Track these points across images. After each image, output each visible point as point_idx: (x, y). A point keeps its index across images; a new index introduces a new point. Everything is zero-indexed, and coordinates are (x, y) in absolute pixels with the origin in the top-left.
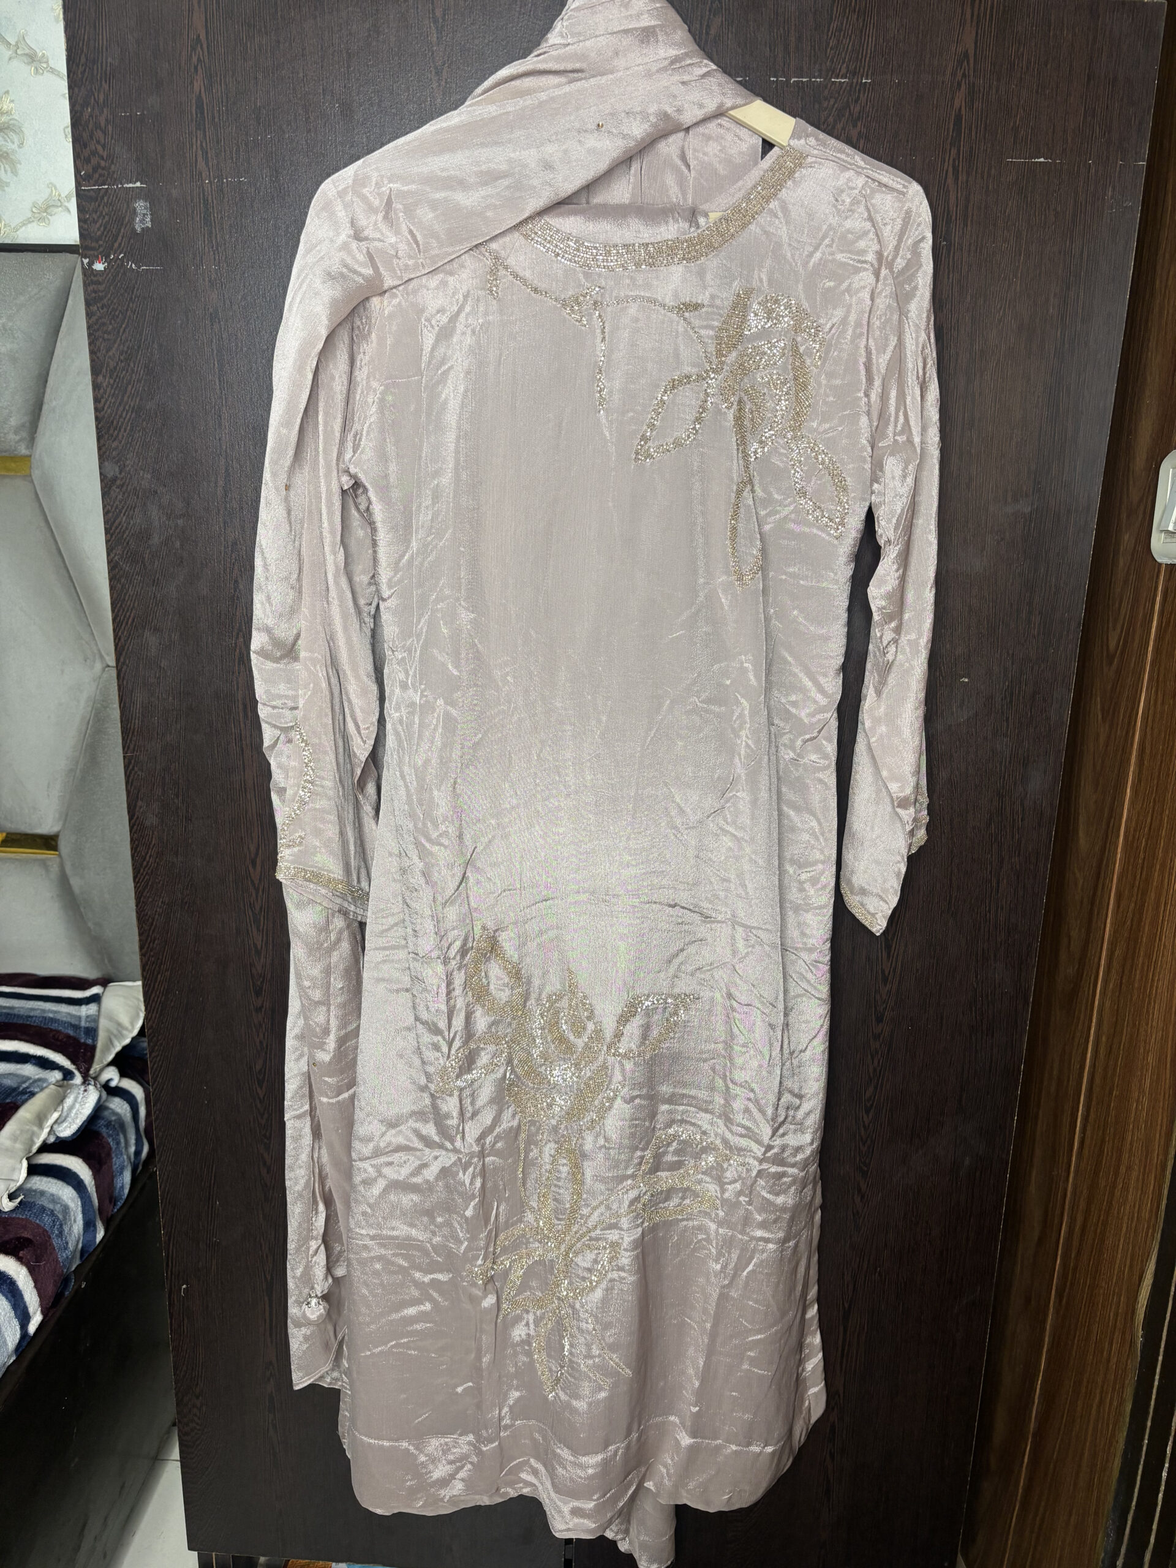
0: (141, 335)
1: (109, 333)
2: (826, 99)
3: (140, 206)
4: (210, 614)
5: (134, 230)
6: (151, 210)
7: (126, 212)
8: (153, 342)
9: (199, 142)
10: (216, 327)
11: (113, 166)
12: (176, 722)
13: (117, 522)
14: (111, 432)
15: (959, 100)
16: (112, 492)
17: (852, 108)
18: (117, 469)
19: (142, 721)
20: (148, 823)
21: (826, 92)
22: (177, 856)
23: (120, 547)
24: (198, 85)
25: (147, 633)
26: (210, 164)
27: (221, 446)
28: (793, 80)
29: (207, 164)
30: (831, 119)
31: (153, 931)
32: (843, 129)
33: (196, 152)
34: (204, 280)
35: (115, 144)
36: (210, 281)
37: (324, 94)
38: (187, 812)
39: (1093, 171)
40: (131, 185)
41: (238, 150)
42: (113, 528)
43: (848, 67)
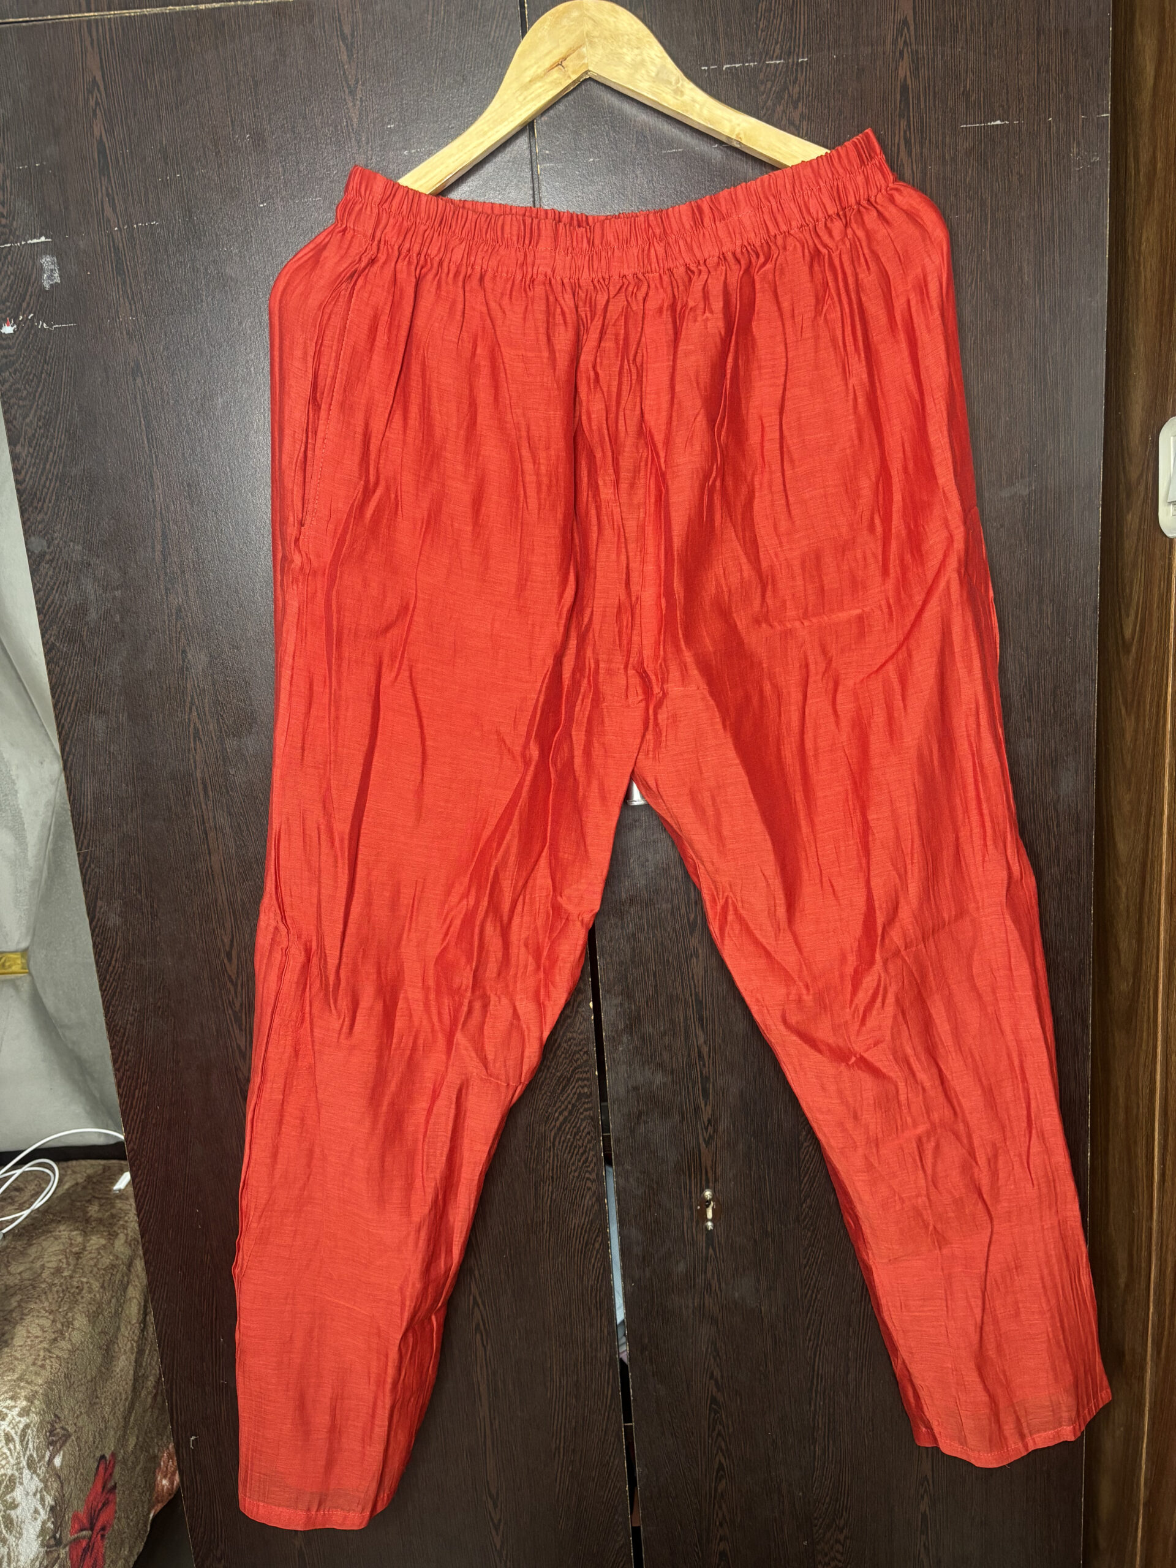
0: (59, 398)
1: (25, 399)
2: (762, 82)
3: (47, 261)
4: (158, 689)
5: (42, 287)
6: (59, 265)
7: (33, 269)
8: (73, 404)
9: (104, 188)
10: (139, 380)
11: (15, 223)
12: (132, 811)
13: (50, 601)
14: (35, 504)
15: (904, 69)
16: (41, 569)
17: (791, 89)
18: (45, 543)
19: (95, 813)
20: (110, 924)
21: (762, 76)
22: (145, 957)
23: (55, 627)
24: (98, 129)
25: (92, 717)
26: (118, 210)
27: (155, 510)
28: (725, 67)
29: (114, 210)
30: (770, 103)
31: (126, 1043)
32: (784, 111)
33: (102, 199)
34: (122, 333)
35: (15, 200)
36: (128, 334)
37: (233, 126)
38: (152, 907)
39: (1054, 129)
40: (35, 241)
41: (146, 195)
42: (46, 607)
43: (782, 47)
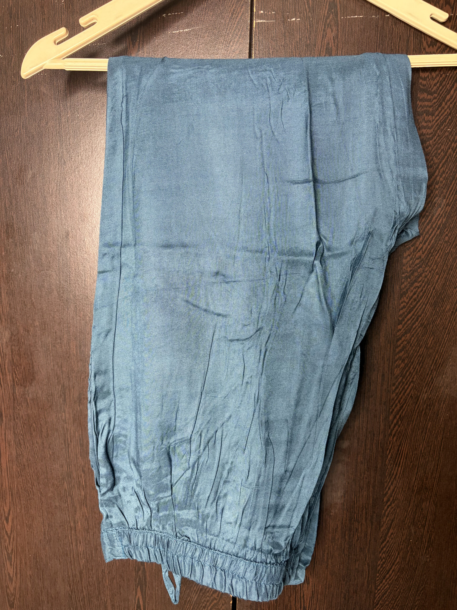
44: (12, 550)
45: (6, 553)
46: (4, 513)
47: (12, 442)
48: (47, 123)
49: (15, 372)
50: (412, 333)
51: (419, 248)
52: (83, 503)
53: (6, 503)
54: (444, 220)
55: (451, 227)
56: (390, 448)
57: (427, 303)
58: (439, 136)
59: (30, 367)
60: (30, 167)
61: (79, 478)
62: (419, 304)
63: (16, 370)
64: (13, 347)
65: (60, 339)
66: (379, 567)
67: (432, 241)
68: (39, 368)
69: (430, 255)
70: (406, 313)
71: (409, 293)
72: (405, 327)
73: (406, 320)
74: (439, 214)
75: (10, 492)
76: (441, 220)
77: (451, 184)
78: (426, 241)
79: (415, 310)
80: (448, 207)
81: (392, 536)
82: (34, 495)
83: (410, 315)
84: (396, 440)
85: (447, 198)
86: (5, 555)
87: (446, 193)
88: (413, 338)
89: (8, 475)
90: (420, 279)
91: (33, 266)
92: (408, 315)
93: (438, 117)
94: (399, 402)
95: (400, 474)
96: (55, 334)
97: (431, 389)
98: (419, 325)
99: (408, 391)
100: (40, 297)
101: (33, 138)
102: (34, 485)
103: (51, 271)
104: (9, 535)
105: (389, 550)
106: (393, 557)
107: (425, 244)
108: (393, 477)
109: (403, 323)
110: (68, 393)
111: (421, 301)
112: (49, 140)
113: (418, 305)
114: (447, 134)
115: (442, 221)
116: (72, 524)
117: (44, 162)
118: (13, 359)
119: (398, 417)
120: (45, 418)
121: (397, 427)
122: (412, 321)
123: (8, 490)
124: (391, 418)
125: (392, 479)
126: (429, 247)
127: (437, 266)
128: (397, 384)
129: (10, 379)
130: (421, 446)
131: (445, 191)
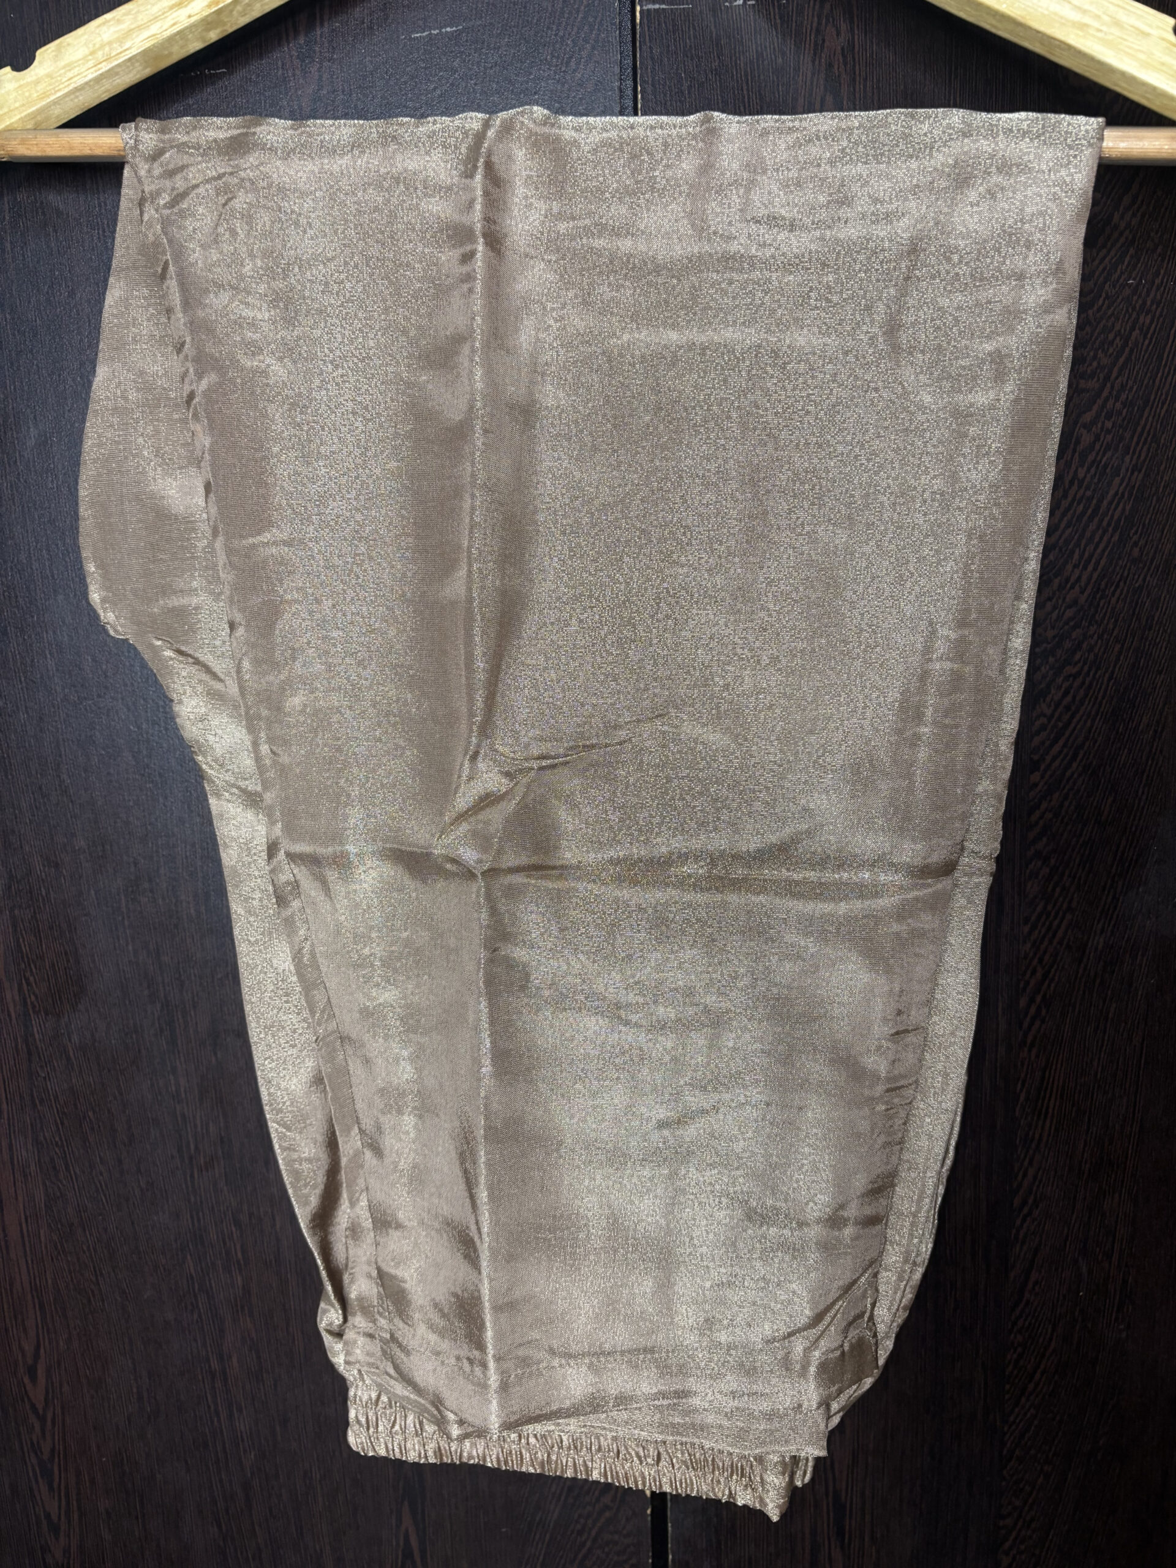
44: (53, 1450)
45: (34, 1461)
46: (24, 1356)
47: (33, 1168)
48: (72, 294)
49: (27, 980)
50: (1065, 791)
51: (1072, 580)
52: (242, 1307)
53: (25, 1330)
54: (1128, 508)
55: (1144, 525)
56: (1023, 1075)
57: (1097, 714)
58: (1107, 297)
59: (68, 961)
60: (32, 416)
61: (225, 1243)
62: (1078, 717)
63: (28, 974)
64: (16, 912)
65: (150, 881)
66: (1011, 1367)
67: (1103, 562)
68: (94, 961)
69: (1098, 596)
70: (1048, 743)
71: (1053, 691)
72: (1047, 777)
73: (1048, 758)
74: (1116, 494)
75: (36, 1301)
76: (1120, 508)
77: (1141, 416)
78: (1088, 561)
79: (1067, 733)
80: (1136, 473)
81: (1037, 1288)
82: (103, 1301)
83: (1056, 748)
84: (1037, 1056)
85: (1134, 452)
86: (33, 1466)
87: (1132, 437)
88: (1066, 803)
89: (26, 1256)
90: (1077, 657)
91: (59, 689)
92: (1051, 746)
93: (1104, 251)
94: (1041, 960)
95: (1049, 1135)
96: (132, 869)
97: (1113, 923)
98: (1080, 769)
99: (1060, 934)
100: (86, 771)
101: (35, 336)
102: (101, 1274)
103: (112, 698)
104: (41, 1412)
105: (1030, 1324)
106: (1041, 1340)
107: (1085, 568)
108: (1033, 1146)
109: (1042, 767)
110: (181, 1020)
111: (1081, 712)
112: (81, 340)
113: (1075, 720)
114: (1127, 292)
115: (1124, 509)
116: (215, 1364)
117: (69, 402)
118: (19, 945)
119: (1039, 999)
120: (121, 1094)
121: (1037, 1023)
122: (1063, 760)
123: (29, 1297)
124: (1023, 1002)
125: (1031, 1152)
126: (1095, 576)
127: (1116, 621)
128: (1033, 918)
129: (14, 1001)
130: (1095, 1063)
131: (1127, 435)
